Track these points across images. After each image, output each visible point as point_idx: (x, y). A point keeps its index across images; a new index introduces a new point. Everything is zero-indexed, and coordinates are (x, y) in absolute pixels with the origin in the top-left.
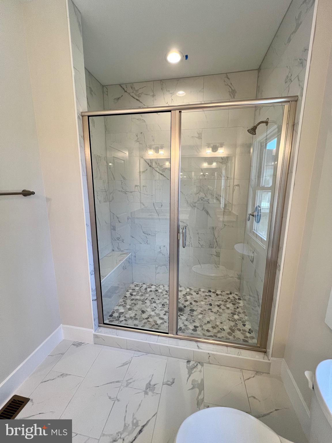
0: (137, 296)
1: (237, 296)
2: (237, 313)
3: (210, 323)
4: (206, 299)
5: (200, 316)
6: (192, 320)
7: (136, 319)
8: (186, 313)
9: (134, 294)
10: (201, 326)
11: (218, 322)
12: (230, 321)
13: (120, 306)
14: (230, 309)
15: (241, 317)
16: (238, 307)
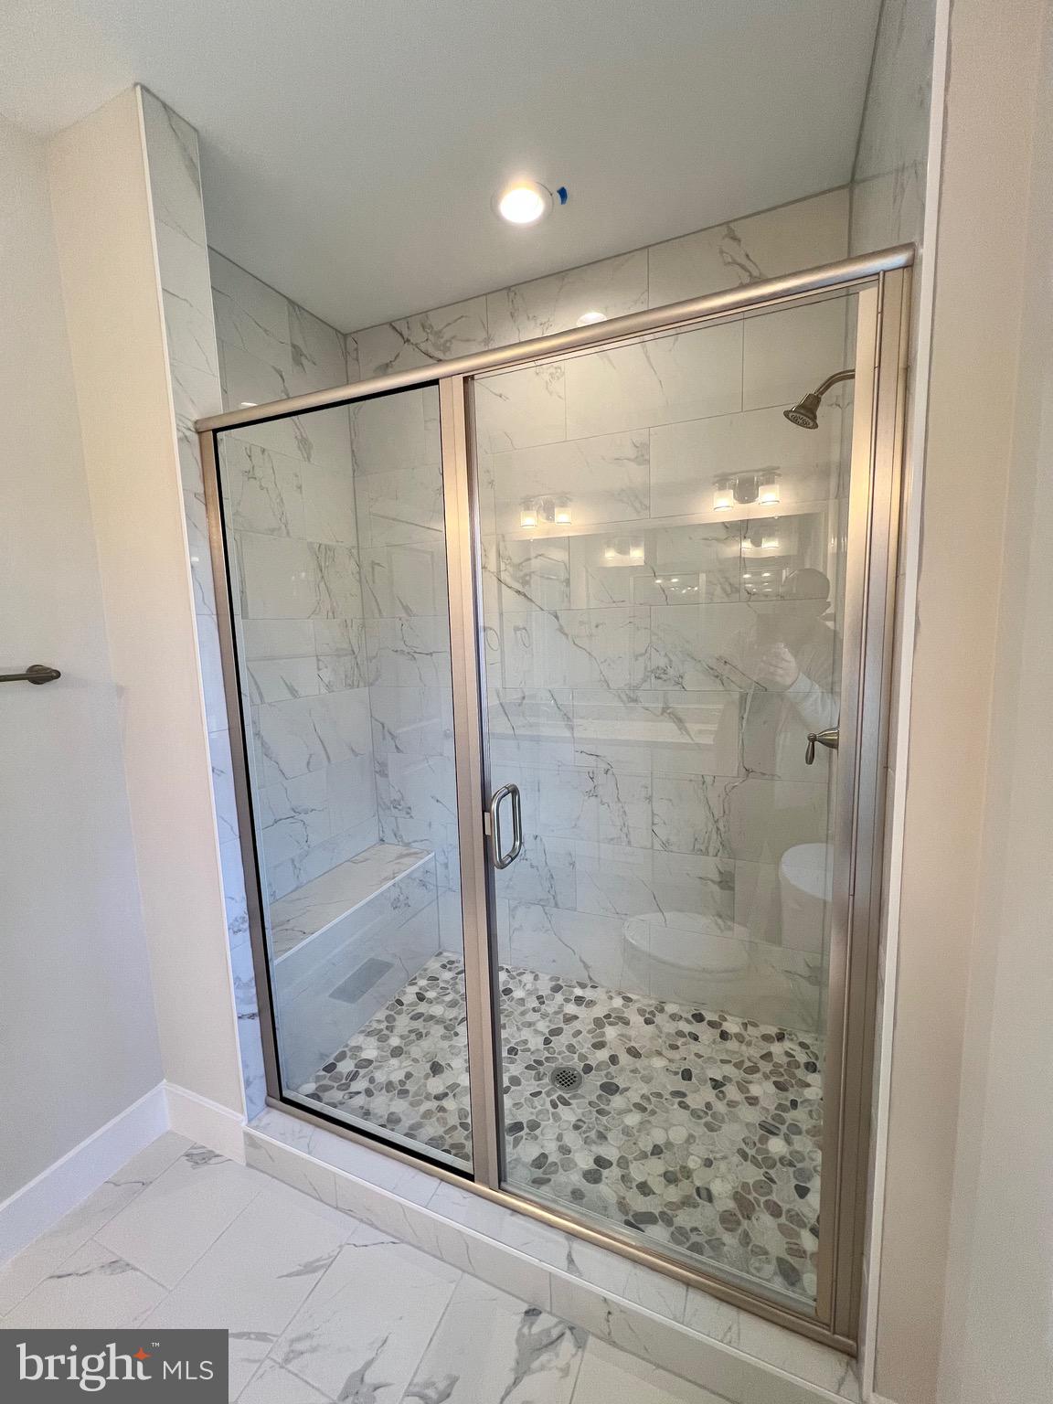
0: (437, 1003)
1: (804, 1051)
2: (784, 1128)
3: (662, 1155)
4: (677, 1048)
5: (633, 1119)
6: (599, 1132)
7: (403, 1093)
8: (583, 1097)
9: (431, 995)
10: (623, 1163)
11: (696, 1158)
12: (746, 1160)
13: (369, 1034)
14: (758, 1108)
15: (797, 1152)
16: (794, 1104)
